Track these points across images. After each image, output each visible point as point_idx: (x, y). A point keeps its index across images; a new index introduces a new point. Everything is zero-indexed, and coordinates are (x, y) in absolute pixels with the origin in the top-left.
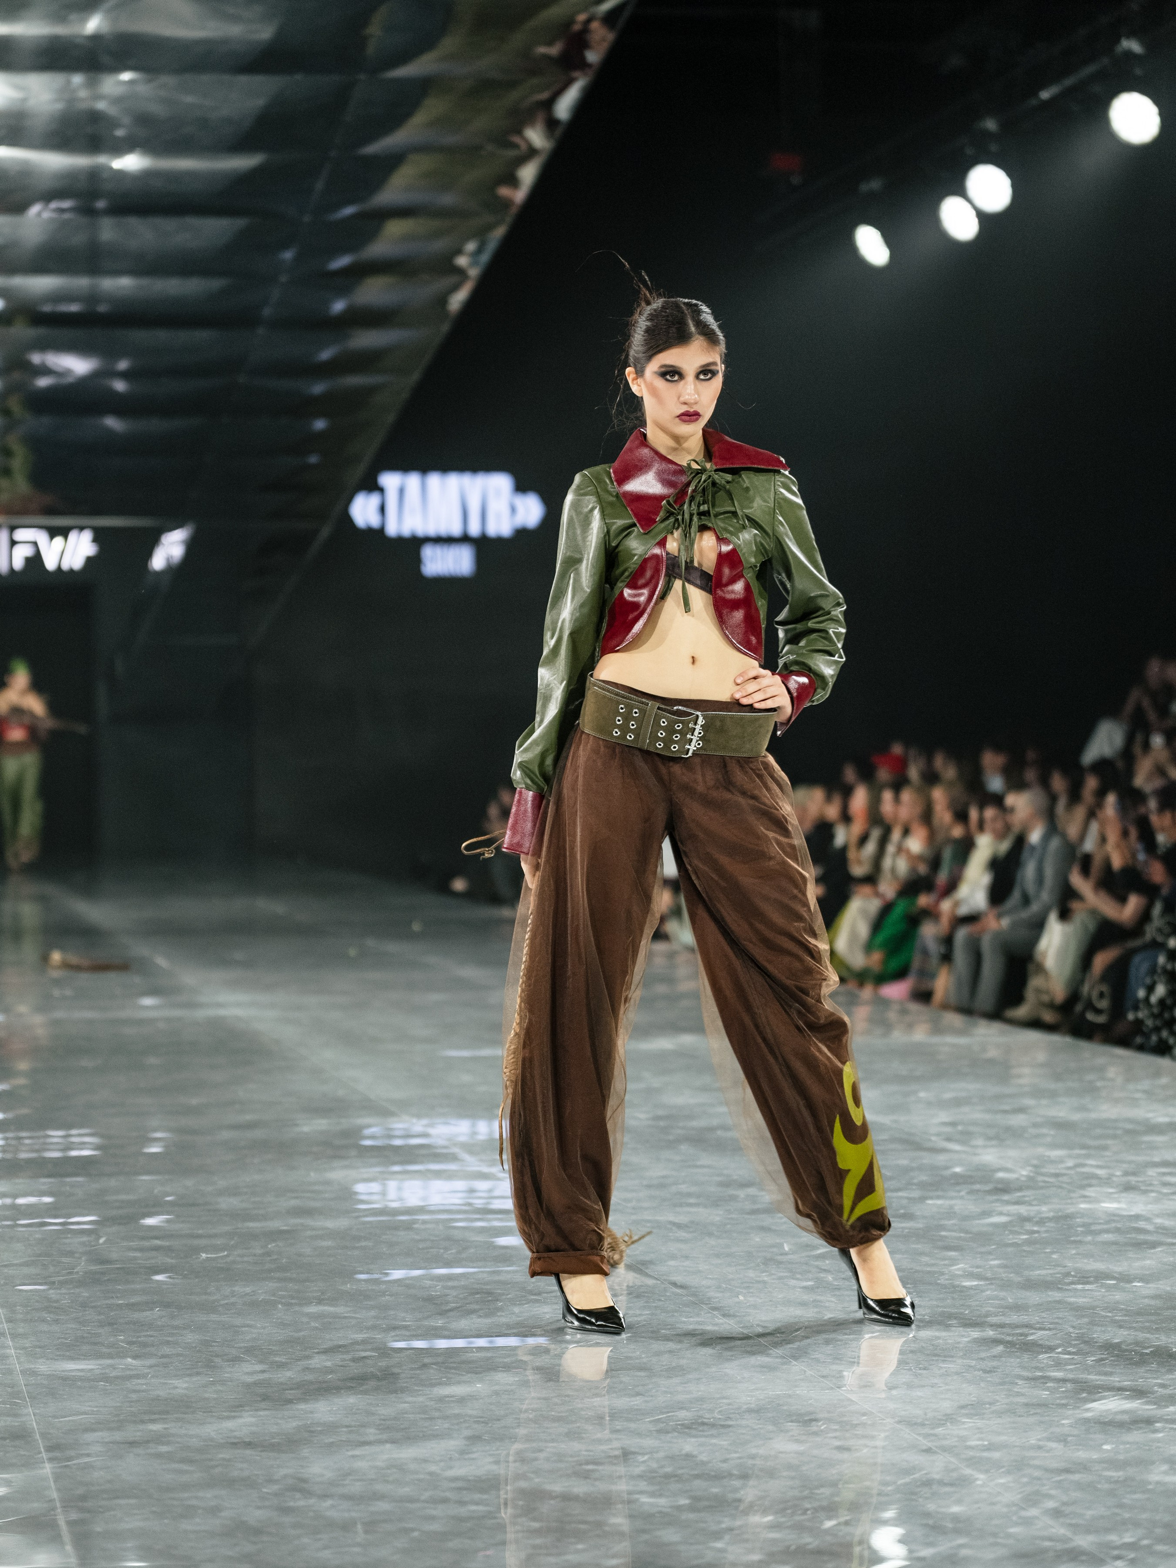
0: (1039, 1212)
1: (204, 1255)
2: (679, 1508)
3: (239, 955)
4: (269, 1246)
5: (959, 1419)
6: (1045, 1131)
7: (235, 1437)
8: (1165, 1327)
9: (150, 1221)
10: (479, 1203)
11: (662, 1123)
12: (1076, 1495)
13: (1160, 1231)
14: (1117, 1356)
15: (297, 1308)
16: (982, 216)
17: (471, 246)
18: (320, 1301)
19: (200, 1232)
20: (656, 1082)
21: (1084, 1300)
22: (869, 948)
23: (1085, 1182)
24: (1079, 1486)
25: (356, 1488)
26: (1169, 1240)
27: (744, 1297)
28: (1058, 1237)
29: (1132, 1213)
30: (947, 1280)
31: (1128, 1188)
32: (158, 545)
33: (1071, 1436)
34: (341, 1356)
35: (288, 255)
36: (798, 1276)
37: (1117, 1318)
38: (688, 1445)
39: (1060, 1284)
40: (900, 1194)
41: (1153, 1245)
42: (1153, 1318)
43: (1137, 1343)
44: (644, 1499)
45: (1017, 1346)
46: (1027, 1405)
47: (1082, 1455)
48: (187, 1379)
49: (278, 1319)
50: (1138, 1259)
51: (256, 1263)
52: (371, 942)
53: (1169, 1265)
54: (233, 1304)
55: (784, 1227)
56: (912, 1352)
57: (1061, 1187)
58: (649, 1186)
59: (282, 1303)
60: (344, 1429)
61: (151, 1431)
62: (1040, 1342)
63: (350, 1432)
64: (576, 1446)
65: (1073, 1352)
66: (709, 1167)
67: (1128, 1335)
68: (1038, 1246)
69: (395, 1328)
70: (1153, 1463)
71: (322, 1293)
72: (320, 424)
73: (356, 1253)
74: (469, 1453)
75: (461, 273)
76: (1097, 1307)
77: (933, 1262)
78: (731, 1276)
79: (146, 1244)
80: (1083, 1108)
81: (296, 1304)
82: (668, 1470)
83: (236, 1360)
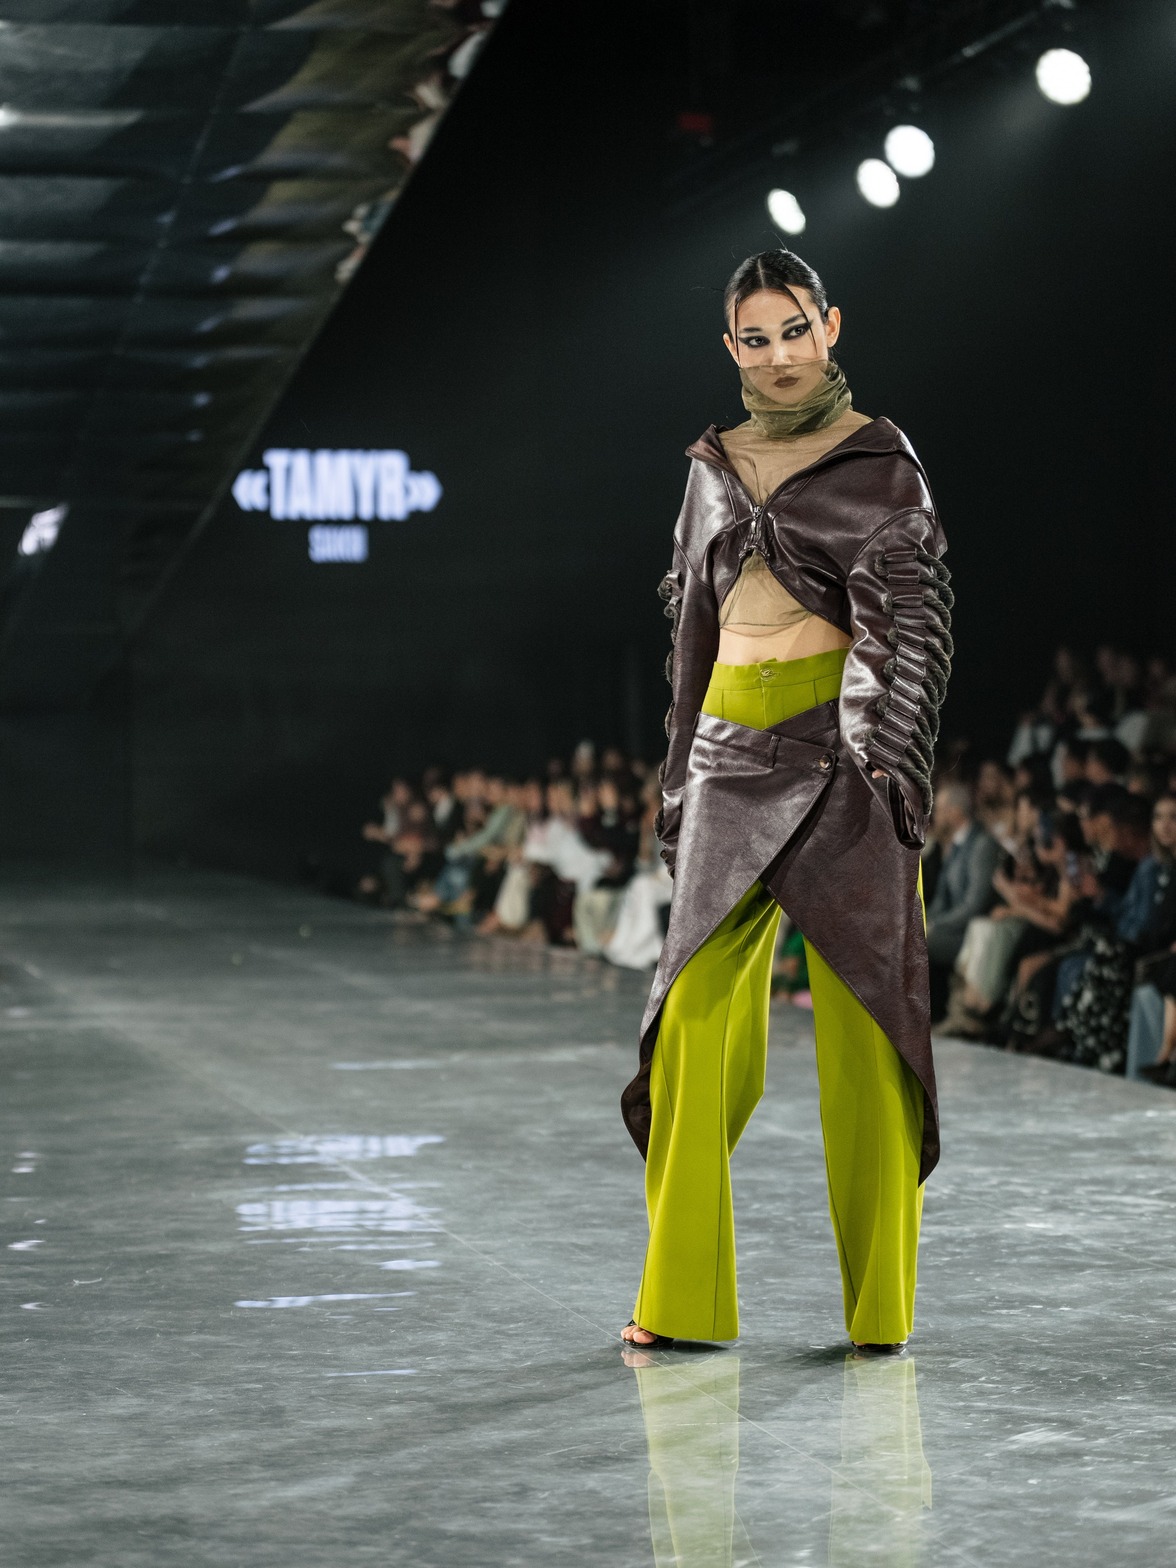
0: (962, 1233)
1: (77, 1282)
2: (581, 1548)
3: (116, 963)
4: (147, 1272)
5: (877, 1452)
6: (967, 1147)
7: (110, 1476)
8: (1094, 1354)
9: (19, 1246)
10: (370, 1224)
11: (564, 1140)
12: (1000, 1532)
13: (1089, 1253)
14: (1044, 1385)
15: (177, 1338)
16: (902, 180)
17: (362, 211)
18: (201, 1329)
19: (73, 1257)
20: (558, 1096)
21: (1009, 1326)
22: (783, 953)
23: (1010, 1201)
24: (1004, 1523)
25: (239, 1530)
26: (1098, 1263)
28: (981, 1259)
29: (1060, 1234)
31: (1055, 1207)
32: (29, 527)
33: (996, 1469)
34: (222, 1389)
35: (167, 219)
37: (1043, 1345)
39: (983, 1309)
40: (815, 1214)
41: (1081, 1267)
42: (1081, 1344)
43: (1064, 1372)
44: (545, 1539)
45: (939, 1375)
46: (948, 1437)
47: (1007, 1490)
48: (58, 1414)
49: (155, 1348)
50: (1065, 1282)
51: (132, 1290)
52: (256, 949)
53: (1099, 1289)
54: (109, 1333)
57: (984, 1206)
58: (550, 1207)
59: (161, 1333)
60: (227, 1466)
61: (19, 1470)
62: (963, 1371)
63: (233, 1469)
64: (473, 1483)
65: (998, 1381)
66: (614, 1185)
67: (1055, 1362)
68: (960, 1268)
69: (279, 1357)
70: (1081, 1498)
71: (204, 1321)
72: (202, 400)
73: (240, 1278)
74: (359, 1491)
75: (351, 238)
76: (1023, 1333)
79: (15, 1271)
80: (1007, 1123)
81: (175, 1333)
82: (570, 1507)
83: (110, 1393)
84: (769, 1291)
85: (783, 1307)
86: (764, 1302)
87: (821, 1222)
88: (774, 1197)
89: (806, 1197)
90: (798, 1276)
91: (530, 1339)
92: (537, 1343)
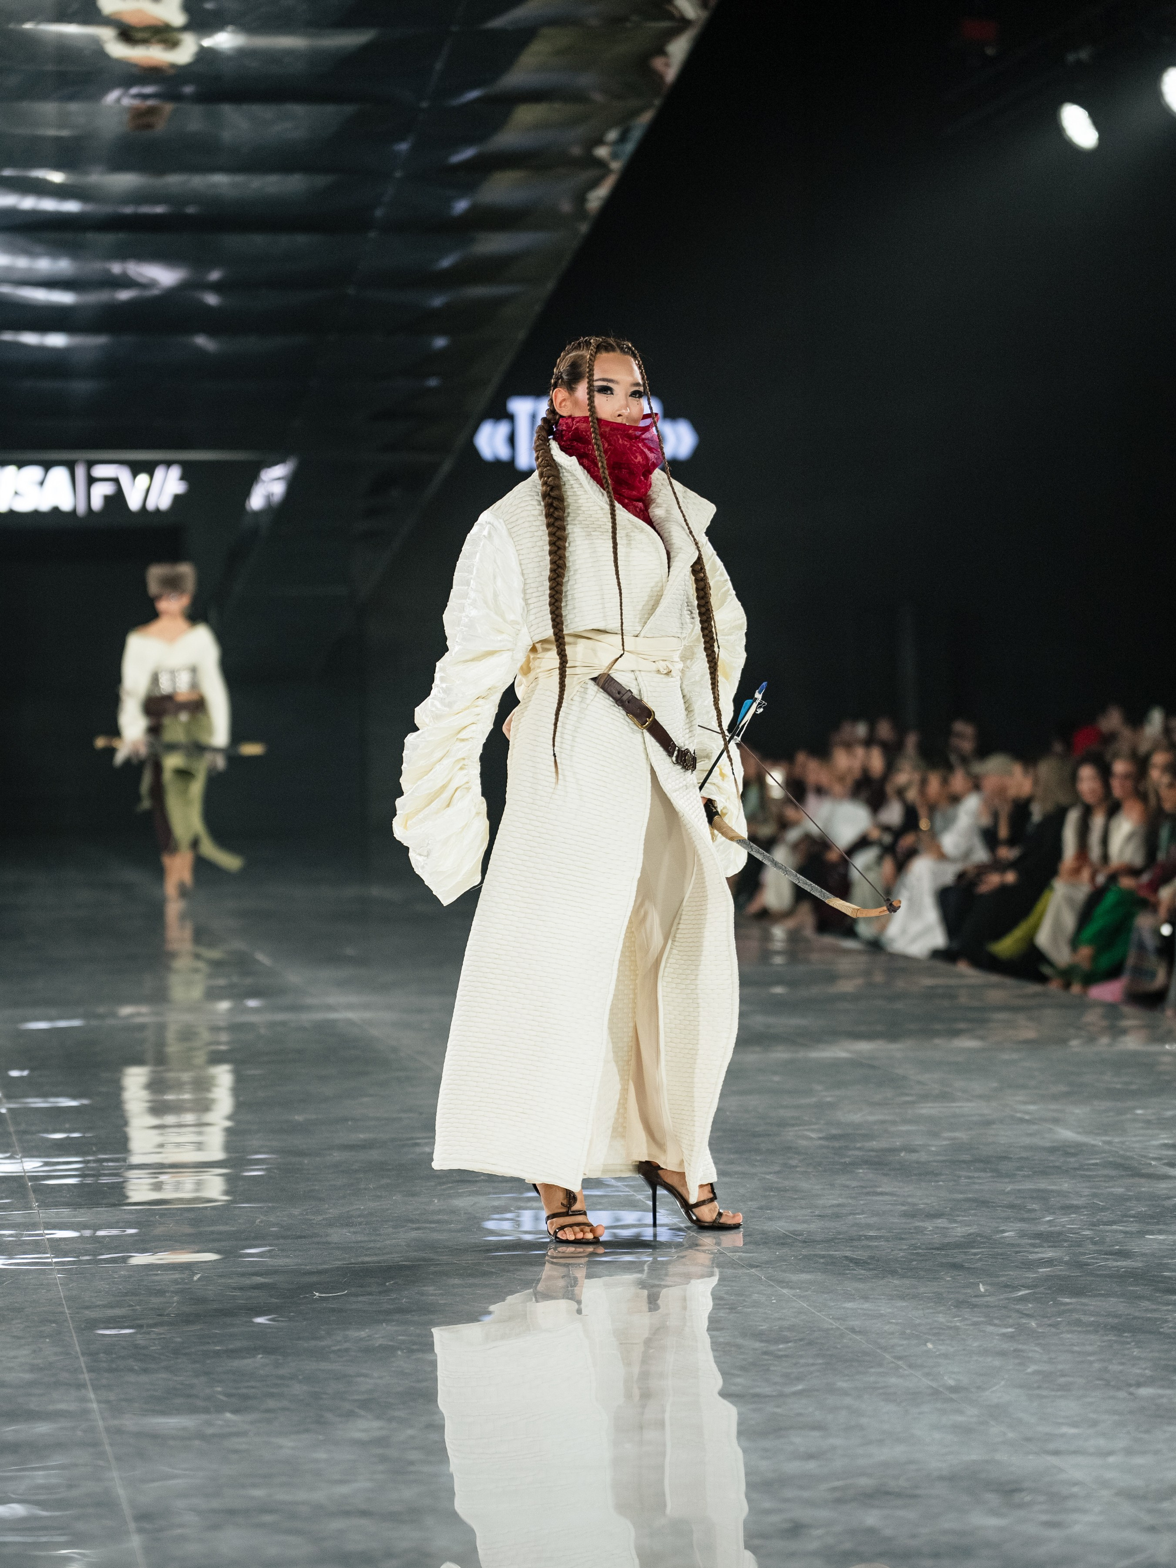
3: (350, 951)
4: (387, 1284)
7: (348, 1504)
11: (836, 1144)
15: (420, 1355)
17: (612, 135)
20: (829, 1096)
22: (1075, 943)
27: (933, 1343)
30: (1171, 1328)
32: (257, 482)
35: (403, 147)
36: (996, 1322)
38: (871, 1518)
40: (1114, 1227)
48: (294, 1437)
49: (397, 1367)
54: (347, 1350)
55: (979, 1265)
56: (1131, 1412)
59: (402, 1350)
61: (253, 1497)
66: (892, 1194)
72: (440, 342)
75: (601, 164)
77: (1154, 1307)
78: (918, 1321)
79: (247, 1281)
81: (417, 1350)
82: (848, 1546)
83: (350, 1415)
84: (1064, 1312)
85: (1079, 1329)
86: (1059, 1323)
87: (1120, 1236)
88: (1067, 1209)
89: (1103, 1209)
90: (1095, 1296)
91: (802, 1361)
92: (808, 1365)
